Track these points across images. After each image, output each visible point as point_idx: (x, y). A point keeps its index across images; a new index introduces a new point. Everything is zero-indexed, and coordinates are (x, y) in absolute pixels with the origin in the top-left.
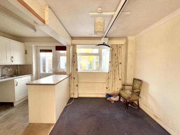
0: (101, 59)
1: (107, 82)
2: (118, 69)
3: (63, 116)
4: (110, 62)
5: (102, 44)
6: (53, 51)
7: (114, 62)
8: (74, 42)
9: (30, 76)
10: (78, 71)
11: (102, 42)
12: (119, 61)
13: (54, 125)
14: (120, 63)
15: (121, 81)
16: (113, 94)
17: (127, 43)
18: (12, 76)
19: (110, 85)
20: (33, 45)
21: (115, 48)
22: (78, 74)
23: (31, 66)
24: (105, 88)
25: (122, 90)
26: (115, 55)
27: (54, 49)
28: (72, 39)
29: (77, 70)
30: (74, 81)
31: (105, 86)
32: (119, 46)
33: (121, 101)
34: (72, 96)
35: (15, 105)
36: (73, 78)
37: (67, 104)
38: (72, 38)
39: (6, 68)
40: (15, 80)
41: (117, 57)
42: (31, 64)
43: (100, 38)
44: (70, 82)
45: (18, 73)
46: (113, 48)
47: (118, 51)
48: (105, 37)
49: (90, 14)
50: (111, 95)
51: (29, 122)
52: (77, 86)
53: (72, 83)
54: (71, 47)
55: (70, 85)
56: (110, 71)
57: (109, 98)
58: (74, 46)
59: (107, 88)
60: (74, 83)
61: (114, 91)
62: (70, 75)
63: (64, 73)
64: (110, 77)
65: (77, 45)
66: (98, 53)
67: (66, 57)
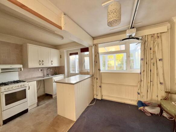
0: (128, 56)
1: (139, 86)
2: (157, 69)
3: (84, 115)
4: (142, 59)
5: (128, 37)
6: (78, 53)
7: (148, 58)
8: (96, 42)
9: (63, 76)
10: (101, 71)
11: (127, 35)
12: (157, 57)
13: (74, 122)
14: (160, 60)
15: (163, 86)
16: (149, 103)
17: (172, 29)
18: (53, 75)
19: (144, 90)
20: (65, 50)
21: (149, 40)
22: (100, 74)
23: (64, 67)
24: (136, 94)
25: (166, 99)
26: (151, 49)
27: (79, 51)
28: (94, 40)
29: (99, 70)
30: (97, 82)
31: (136, 90)
32: (156, 35)
33: (164, 117)
34: (95, 97)
35: (53, 97)
36: (95, 79)
37: (90, 104)
38: (94, 38)
39: (49, 69)
40: (53, 78)
41: (154, 52)
42: (63, 65)
43: (124, 32)
44: (93, 82)
45: (56, 73)
46: (147, 39)
47: (155, 43)
48: (131, 28)
49: (103, 5)
50: (144, 104)
51: (57, 113)
52: (100, 87)
53: (95, 84)
54: (93, 47)
55: (93, 86)
56: (142, 71)
57: (142, 108)
58: (96, 46)
59: (139, 94)
60: (97, 83)
61: (151, 100)
62: (93, 75)
63: (87, 73)
64: (142, 79)
65: (99, 45)
66: (124, 49)
67: (89, 58)
